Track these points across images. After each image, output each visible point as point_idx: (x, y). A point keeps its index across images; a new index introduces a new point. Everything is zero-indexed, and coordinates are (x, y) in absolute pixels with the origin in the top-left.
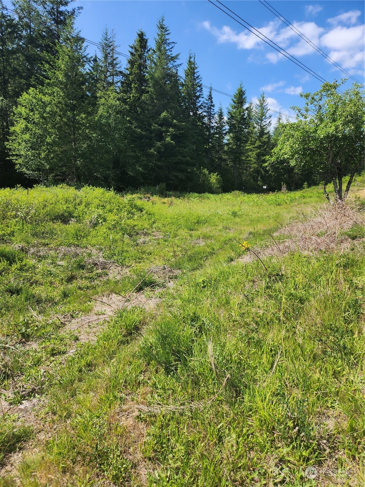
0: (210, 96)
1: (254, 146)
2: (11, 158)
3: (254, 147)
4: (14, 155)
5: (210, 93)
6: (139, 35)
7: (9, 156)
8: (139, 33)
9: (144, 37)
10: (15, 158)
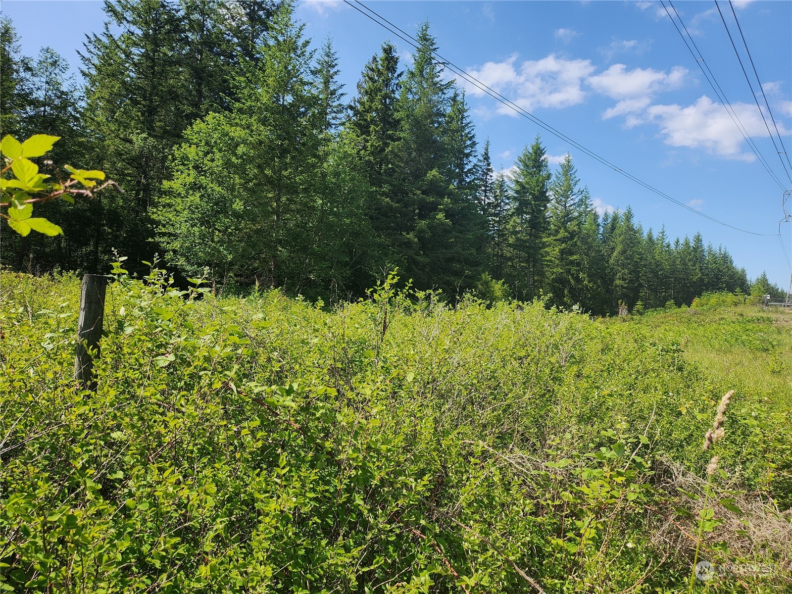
0: (486, 154)
1: (555, 238)
2: (157, 239)
3: (555, 240)
4: (164, 234)
5: (487, 150)
6: (385, 50)
7: (153, 235)
8: (385, 46)
9: (394, 54)
10: (165, 239)
